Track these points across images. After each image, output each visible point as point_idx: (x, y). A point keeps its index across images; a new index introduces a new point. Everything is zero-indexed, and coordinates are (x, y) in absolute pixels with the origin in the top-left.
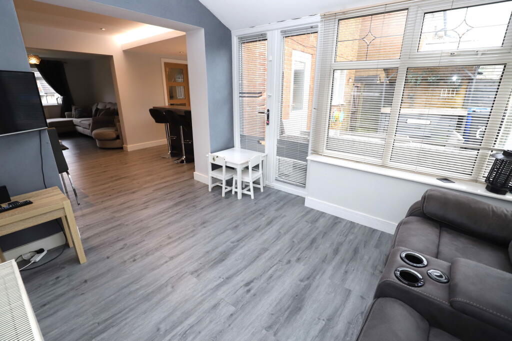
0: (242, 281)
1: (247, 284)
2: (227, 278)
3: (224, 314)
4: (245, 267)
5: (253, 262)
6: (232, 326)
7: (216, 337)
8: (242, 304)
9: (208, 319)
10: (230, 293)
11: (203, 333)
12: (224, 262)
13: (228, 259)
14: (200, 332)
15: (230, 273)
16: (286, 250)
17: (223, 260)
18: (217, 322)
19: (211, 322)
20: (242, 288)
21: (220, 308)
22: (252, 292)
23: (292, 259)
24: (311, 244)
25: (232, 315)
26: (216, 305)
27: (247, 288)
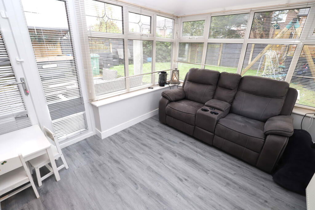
0: (178, 182)
1: (181, 180)
2: (177, 192)
3: (205, 193)
4: (166, 181)
5: (161, 176)
6: (211, 189)
7: (219, 196)
8: (196, 183)
9: (210, 201)
10: (189, 190)
11: (220, 203)
12: (161, 194)
13: (157, 191)
14: (220, 205)
15: (171, 190)
16: (151, 158)
17: (158, 195)
18: (211, 196)
19: (212, 200)
20: (184, 183)
21: (201, 195)
22: (186, 178)
23: (159, 157)
24: (147, 146)
25: (204, 189)
26: (199, 197)
27: (184, 180)
